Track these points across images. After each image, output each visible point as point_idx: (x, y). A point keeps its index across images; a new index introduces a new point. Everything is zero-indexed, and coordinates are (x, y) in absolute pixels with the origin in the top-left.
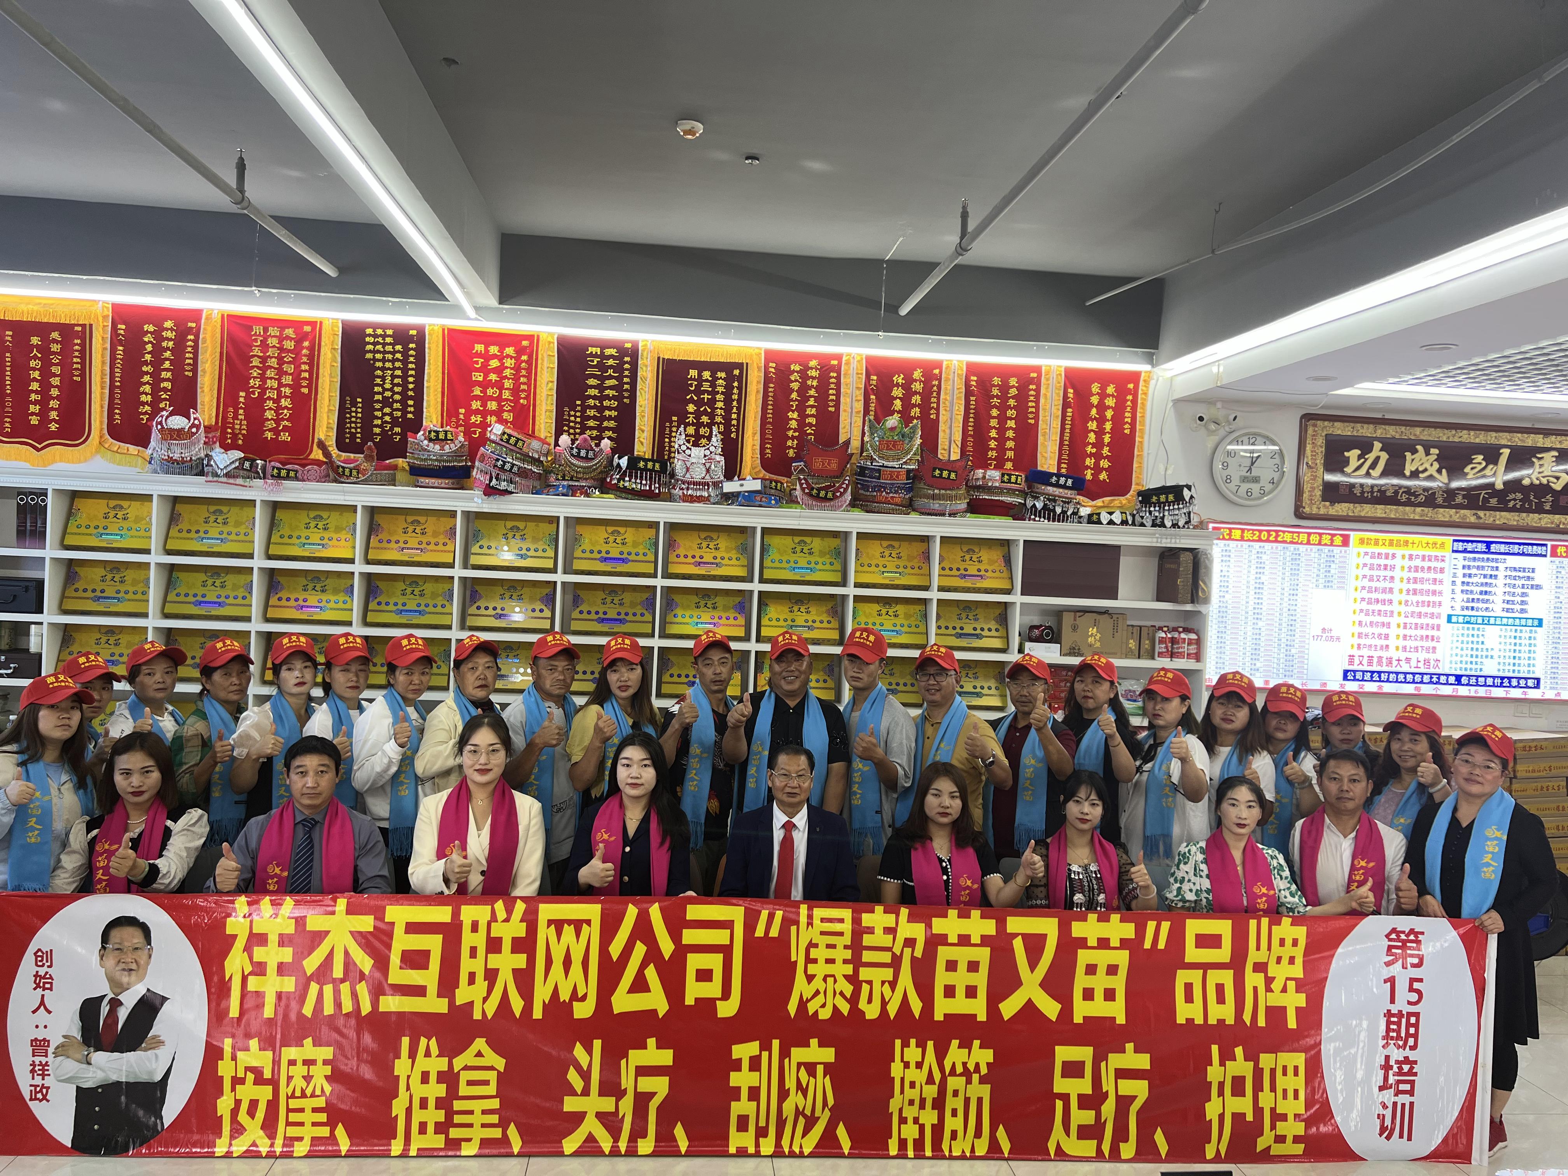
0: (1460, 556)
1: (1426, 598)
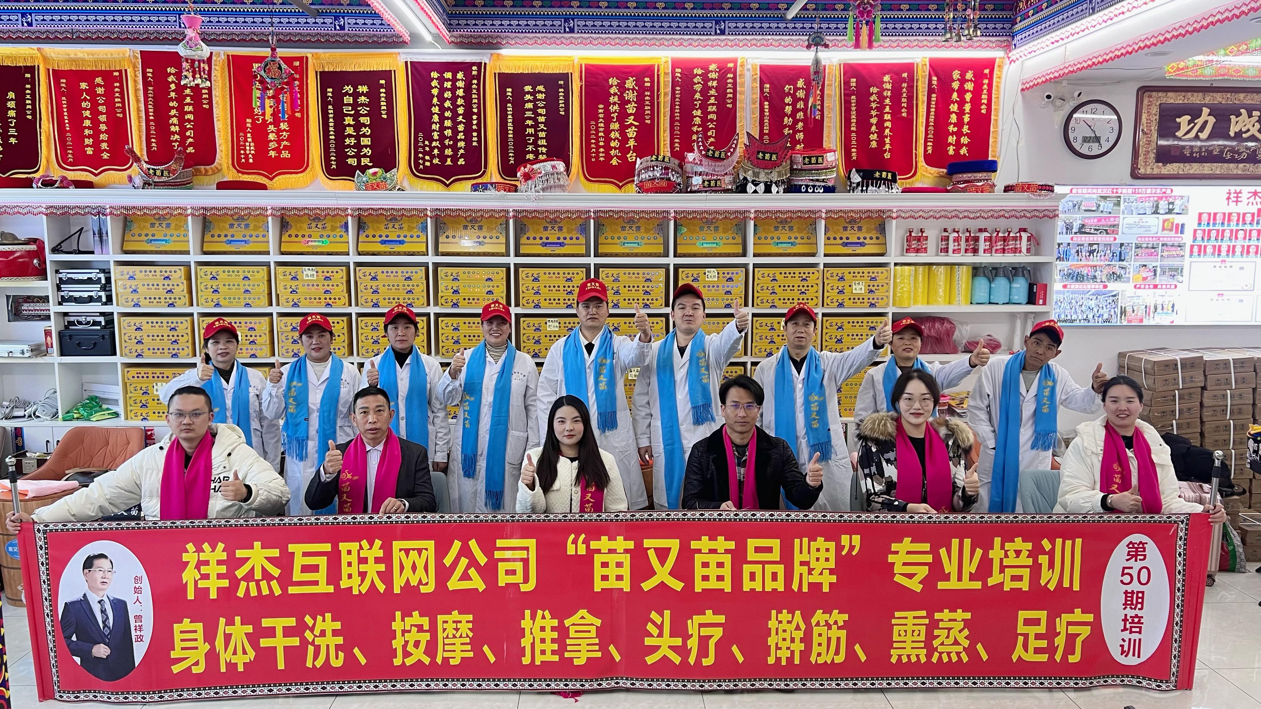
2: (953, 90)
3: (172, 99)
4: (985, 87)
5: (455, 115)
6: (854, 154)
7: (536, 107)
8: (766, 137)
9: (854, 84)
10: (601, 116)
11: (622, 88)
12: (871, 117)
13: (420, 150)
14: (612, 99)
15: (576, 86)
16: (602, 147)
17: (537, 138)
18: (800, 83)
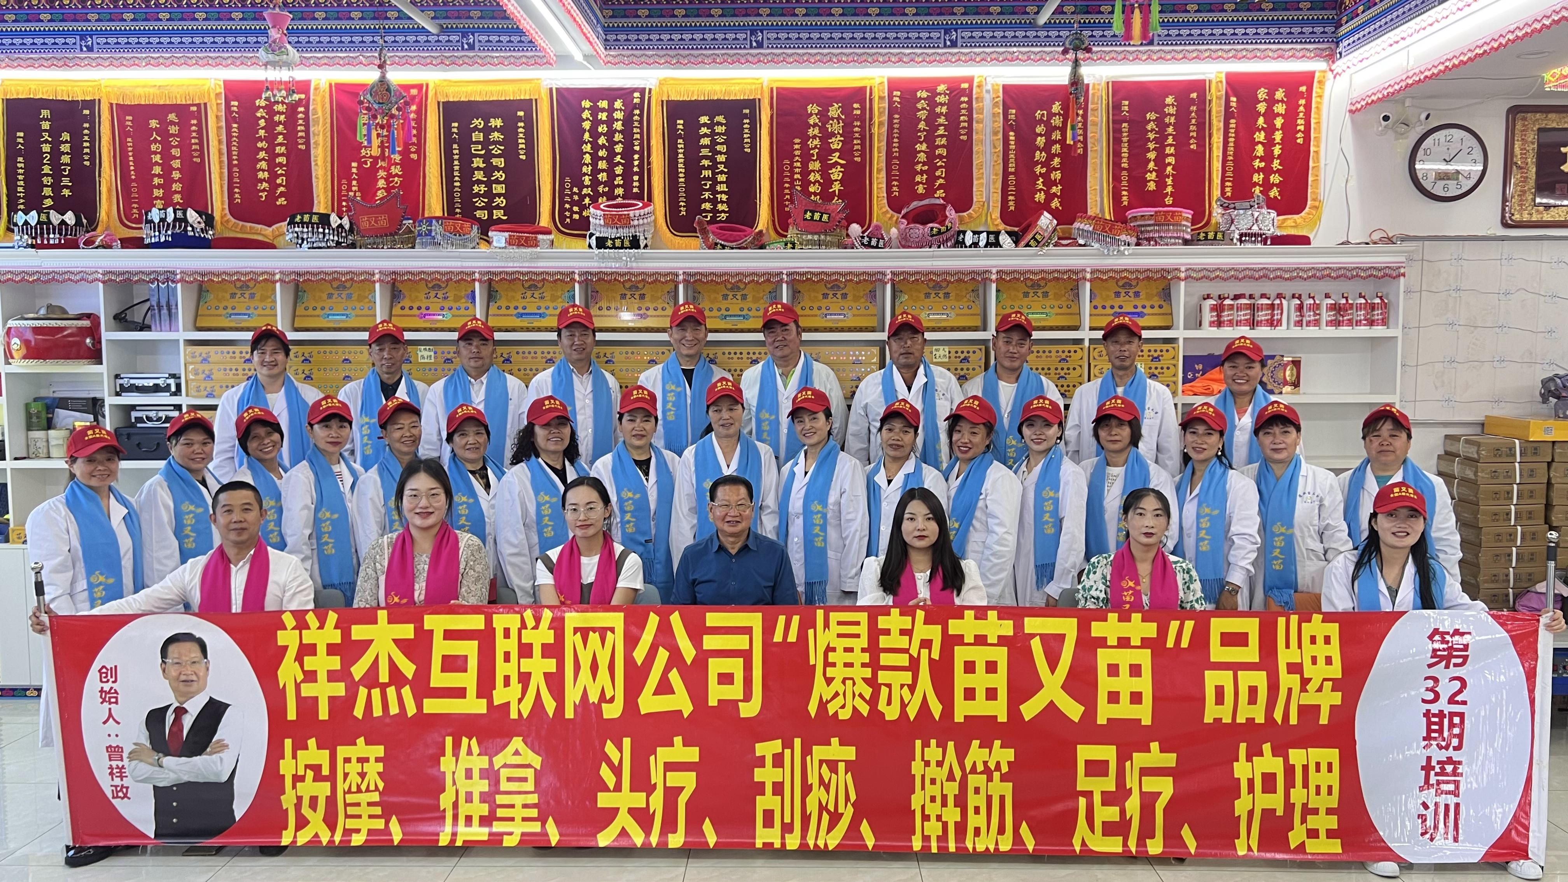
2: (1259, 114)
3: (260, 139)
4: (1302, 108)
5: (612, 154)
7: (714, 143)
8: (1011, 177)
9: (1126, 108)
10: (797, 153)
11: (824, 116)
12: (1149, 151)
13: (567, 199)
14: (811, 132)
15: (766, 115)
17: (715, 182)
18: (1056, 108)
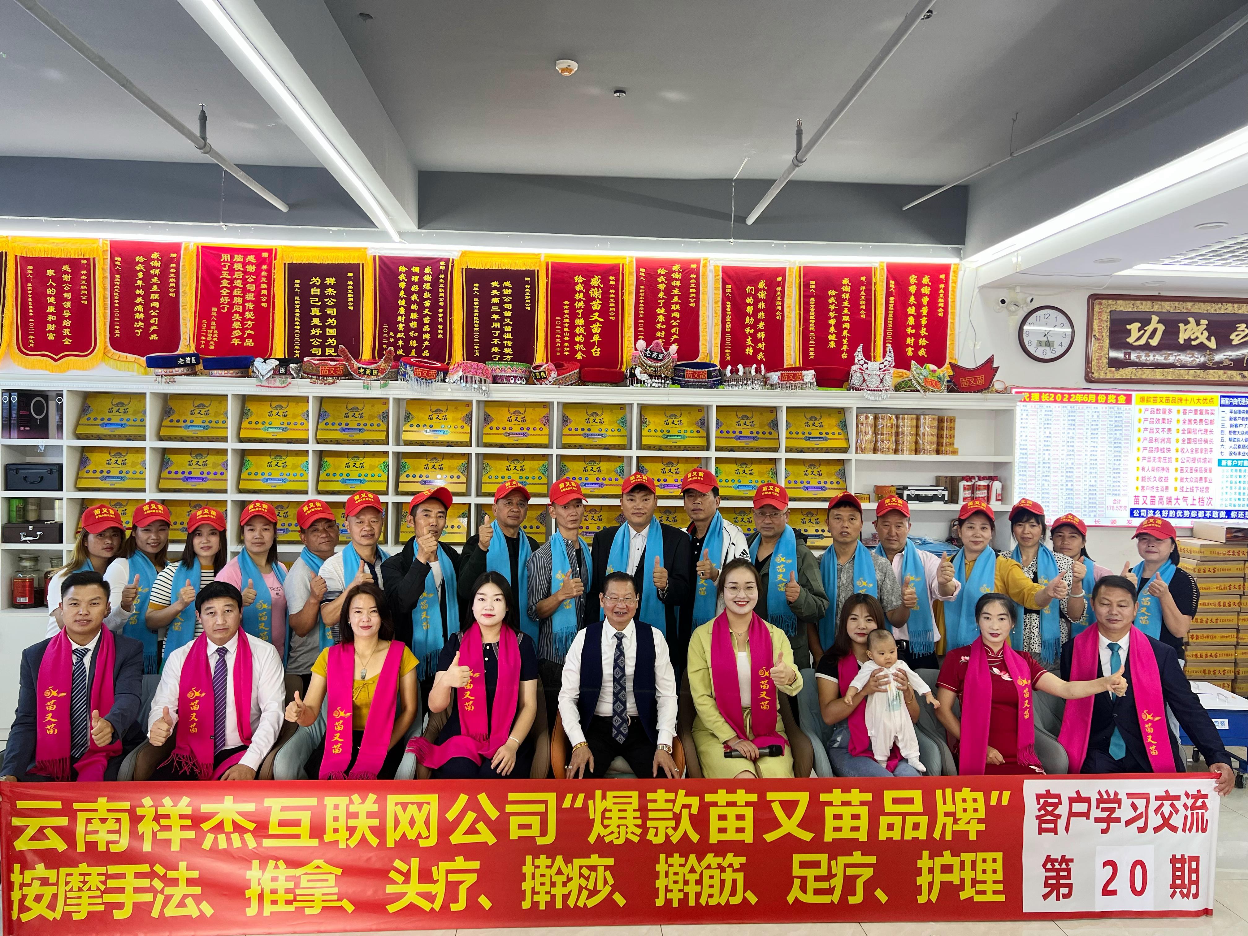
0: (1227, 409)
1: (1199, 446)
2: (911, 294)
3: (138, 288)
4: (942, 291)
5: (421, 307)
6: (811, 353)
7: (502, 302)
8: (728, 335)
9: (813, 287)
10: (567, 312)
11: (587, 285)
12: (830, 318)
13: (385, 341)
14: (578, 296)
15: (543, 282)
16: (566, 341)
17: (503, 332)
18: (762, 285)
